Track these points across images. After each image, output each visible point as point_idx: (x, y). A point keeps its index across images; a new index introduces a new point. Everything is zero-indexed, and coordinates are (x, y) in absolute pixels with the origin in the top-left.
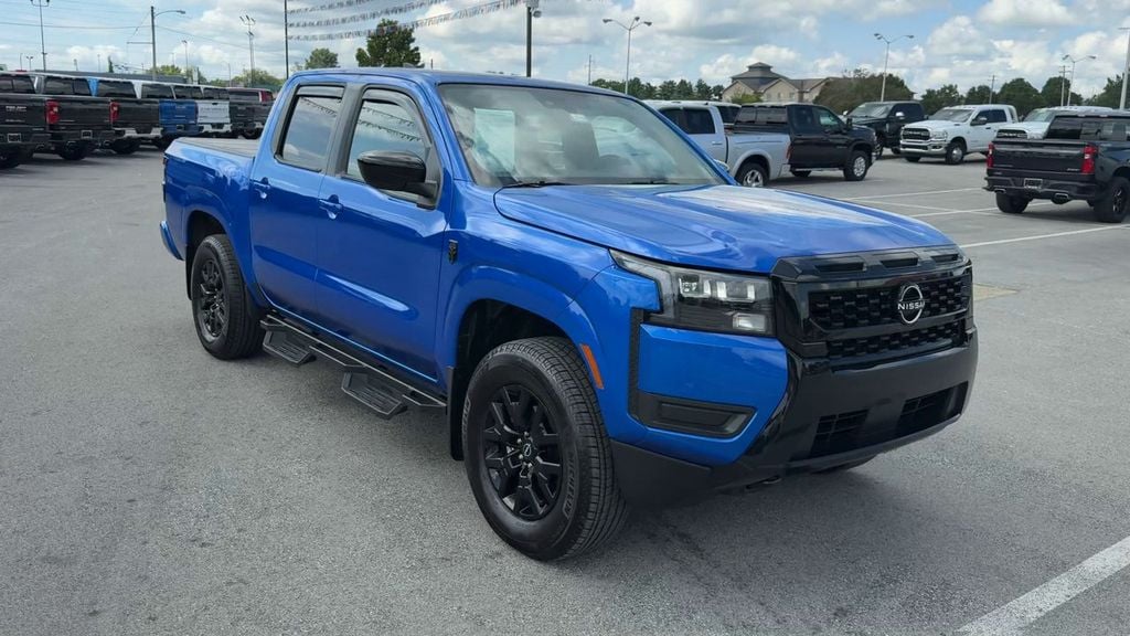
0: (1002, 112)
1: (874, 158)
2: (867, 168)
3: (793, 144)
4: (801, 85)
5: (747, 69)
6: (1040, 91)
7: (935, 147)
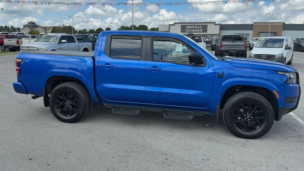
5: (28, 23)
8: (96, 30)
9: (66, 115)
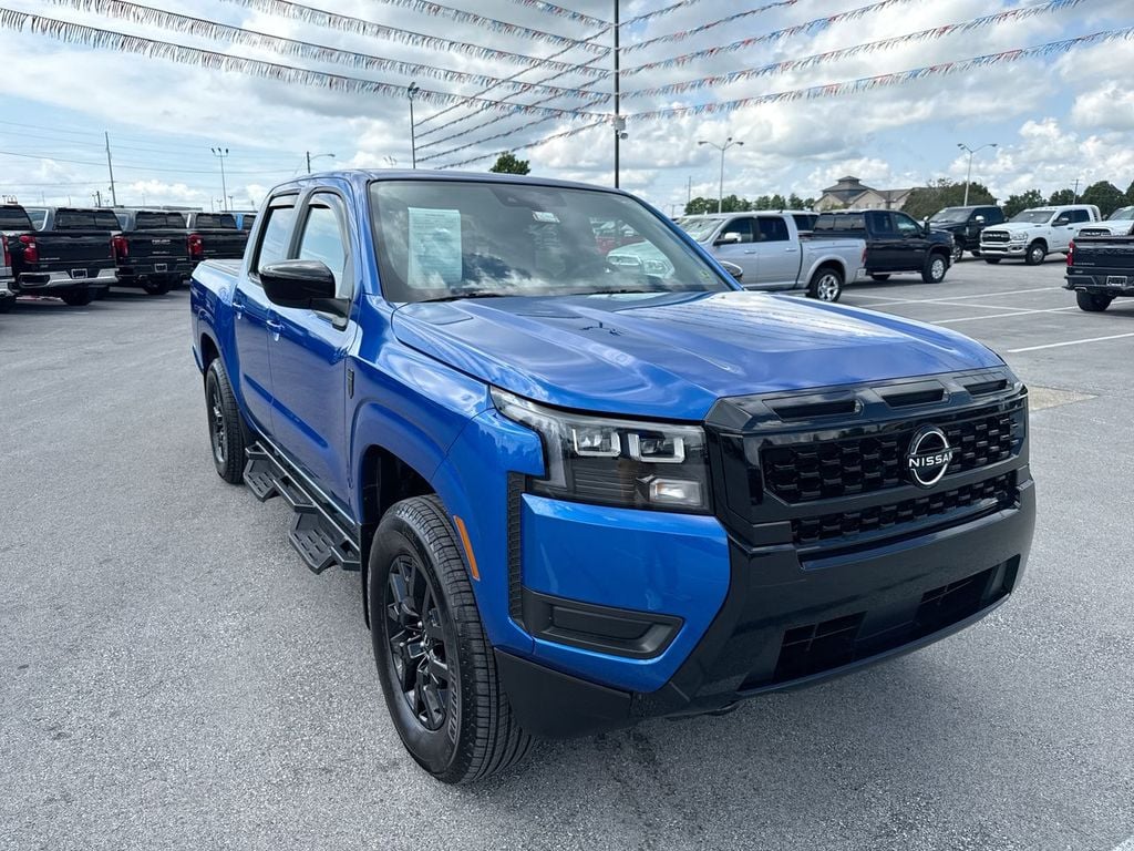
0: (1085, 212)
1: (952, 261)
2: (945, 271)
3: (869, 250)
4: (887, 196)
5: (837, 183)
6: (1124, 193)
7: (1015, 249)
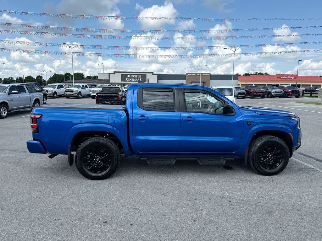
8: (24, 79)
9: (96, 173)
